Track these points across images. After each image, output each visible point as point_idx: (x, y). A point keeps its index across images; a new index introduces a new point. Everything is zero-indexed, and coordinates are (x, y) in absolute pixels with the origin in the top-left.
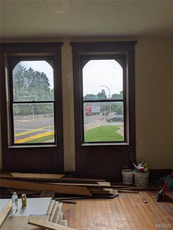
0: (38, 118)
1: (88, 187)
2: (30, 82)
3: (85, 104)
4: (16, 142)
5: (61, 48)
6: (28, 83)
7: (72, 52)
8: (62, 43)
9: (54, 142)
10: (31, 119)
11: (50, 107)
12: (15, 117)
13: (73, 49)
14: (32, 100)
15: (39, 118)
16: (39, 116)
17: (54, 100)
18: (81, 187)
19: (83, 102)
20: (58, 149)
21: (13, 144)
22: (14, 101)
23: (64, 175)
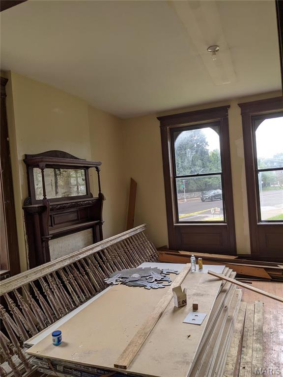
0: (191, 198)
1: (265, 268)
2: (194, 154)
3: (260, 174)
4: (180, 220)
5: (227, 112)
6: (191, 154)
7: (241, 114)
8: (229, 106)
9: (223, 220)
10: (182, 199)
11: (210, 180)
12: (178, 195)
13: (242, 110)
14: (196, 174)
15: (194, 197)
16: (193, 194)
17: (221, 172)
18: (257, 269)
19: (257, 171)
20: (228, 228)
21: (178, 222)
22: (177, 176)
23: (237, 257)
